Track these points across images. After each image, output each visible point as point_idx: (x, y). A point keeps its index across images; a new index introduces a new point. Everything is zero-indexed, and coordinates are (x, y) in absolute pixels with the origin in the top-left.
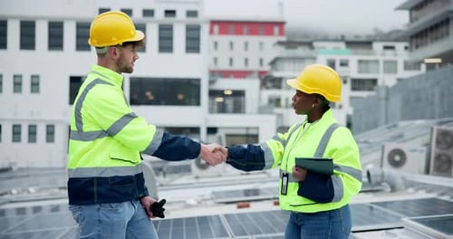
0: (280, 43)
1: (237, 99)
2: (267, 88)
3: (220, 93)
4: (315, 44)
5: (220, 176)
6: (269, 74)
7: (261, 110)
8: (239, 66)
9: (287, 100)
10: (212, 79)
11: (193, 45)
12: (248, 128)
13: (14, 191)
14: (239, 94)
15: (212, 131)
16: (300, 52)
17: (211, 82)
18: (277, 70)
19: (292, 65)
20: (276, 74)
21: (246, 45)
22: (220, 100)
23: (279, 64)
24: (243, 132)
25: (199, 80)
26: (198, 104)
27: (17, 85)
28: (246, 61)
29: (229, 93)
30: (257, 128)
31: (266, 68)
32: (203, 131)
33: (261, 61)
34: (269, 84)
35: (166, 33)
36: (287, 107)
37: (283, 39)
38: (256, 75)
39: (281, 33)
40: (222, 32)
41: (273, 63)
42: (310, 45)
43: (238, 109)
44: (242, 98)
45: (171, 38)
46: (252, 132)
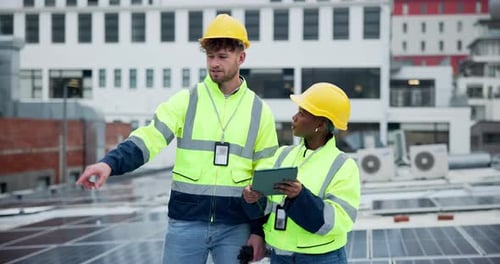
0: (482, 22)
1: (426, 90)
2: (466, 75)
3: (404, 84)
5: (390, 181)
6: (469, 59)
7: (455, 102)
8: (432, 50)
9: (490, 89)
10: (395, 66)
11: (372, 30)
12: (436, 124)
14: (427, 84)
15: (393, 126)
17: (393, 71)
18: (478, 54)
20: (477, 59)
23: (480, 46)
24: (431, 128)
25: (378, 69)
26: (377, 95)
28: (441, 44)
29: (416, 83)
30: (448, 124)
31: (465, 51)
32: (384, 127)
33: (460, 44)
34: (468, 71)
35: (341, 18)
36: (490, 97)
37: (487, 17)
38: (448, 61)
39: (485, 9)
40: (412, 12)
41: (474, 46)
43: (427, 101)
44: (431, 89)
45: (346, 24)
46: (440, 128)
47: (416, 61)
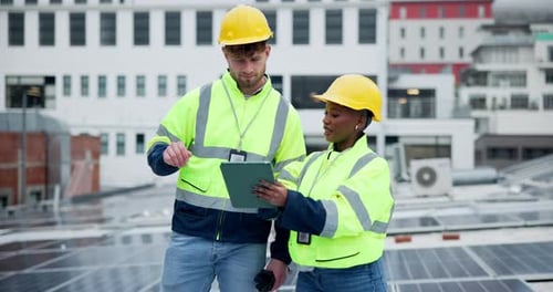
0: (485, 28)
1: (426, 100)
2: (468, 85)
3: (403, 93)
4: (533, 27)
6: (471, 67)
7: (458, 113)
8: (432, 57)
9: (494, 99)
10: (393, 75)
11: (367, 34)
12: (437, 137)
13: (146, 213)
14: (427, 94)
15: (391, 140)
16: (513, 38)
17: (391, 80)
18: (481, 61)
19: (500, 56)
20: (480, 67)
21: (442, 30)
22: (403, 101)
23: (483, 54)
27: (162, 87)
28: (442, 51)
29: (416, 92)
30: (450, 137)
31: (467, 59)
32: (381, 141)
33: (461, 52)
34: (471, 80)
36: (494, 108)
37: (490, 22)
38: (449, 69)
39: (488, 14)
40: (411, 16)
41: (477, 53)
42: (526, 29)
43: (427, 112)
44: (432, 99)
45: (339, 27)
46: (442, 142)
47: (415, 69)
